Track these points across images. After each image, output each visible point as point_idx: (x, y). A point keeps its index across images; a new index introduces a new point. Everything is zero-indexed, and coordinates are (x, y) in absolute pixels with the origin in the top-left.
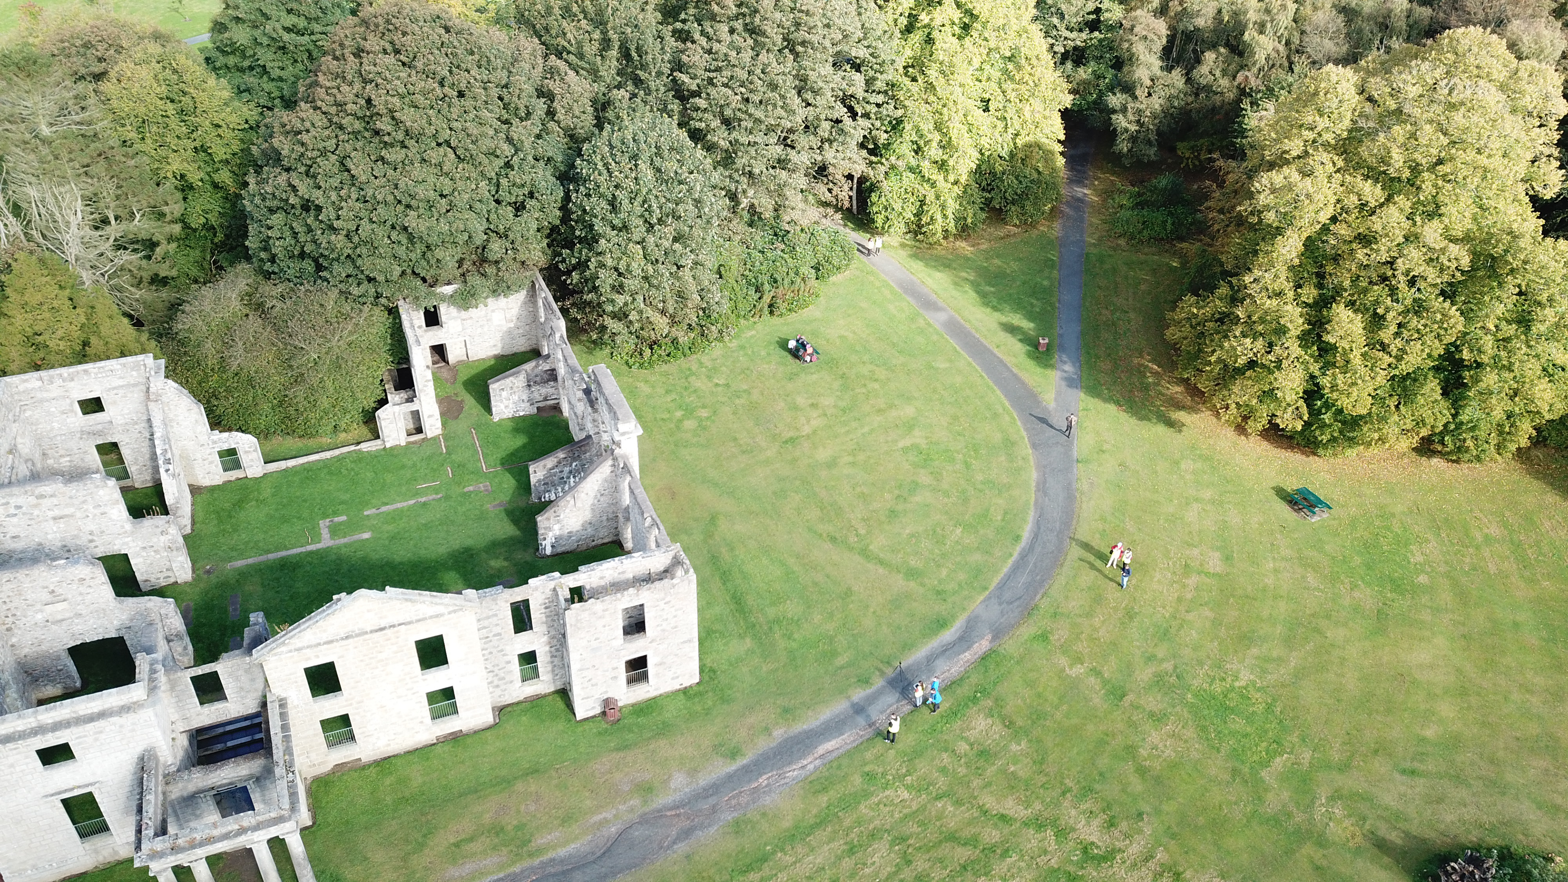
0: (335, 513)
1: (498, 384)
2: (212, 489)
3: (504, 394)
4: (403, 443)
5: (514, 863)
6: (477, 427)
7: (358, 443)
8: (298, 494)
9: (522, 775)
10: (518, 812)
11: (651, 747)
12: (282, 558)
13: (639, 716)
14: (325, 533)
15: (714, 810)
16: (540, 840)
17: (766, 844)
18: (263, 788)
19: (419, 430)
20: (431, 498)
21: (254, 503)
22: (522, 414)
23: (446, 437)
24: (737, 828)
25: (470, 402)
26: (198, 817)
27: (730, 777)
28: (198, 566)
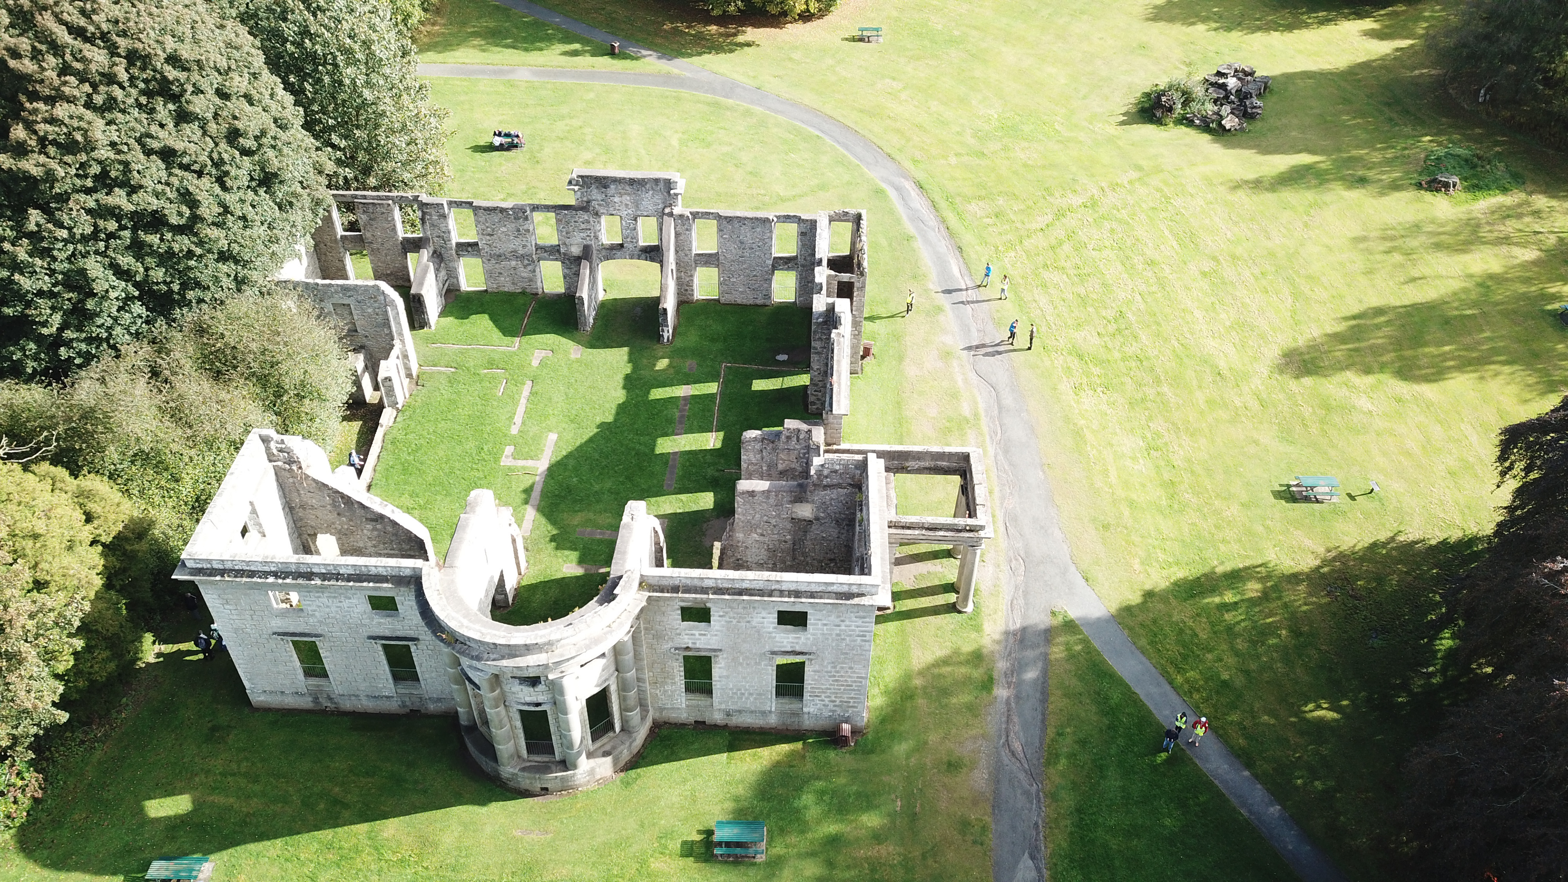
0: (495, 452)
20: (526, 388)
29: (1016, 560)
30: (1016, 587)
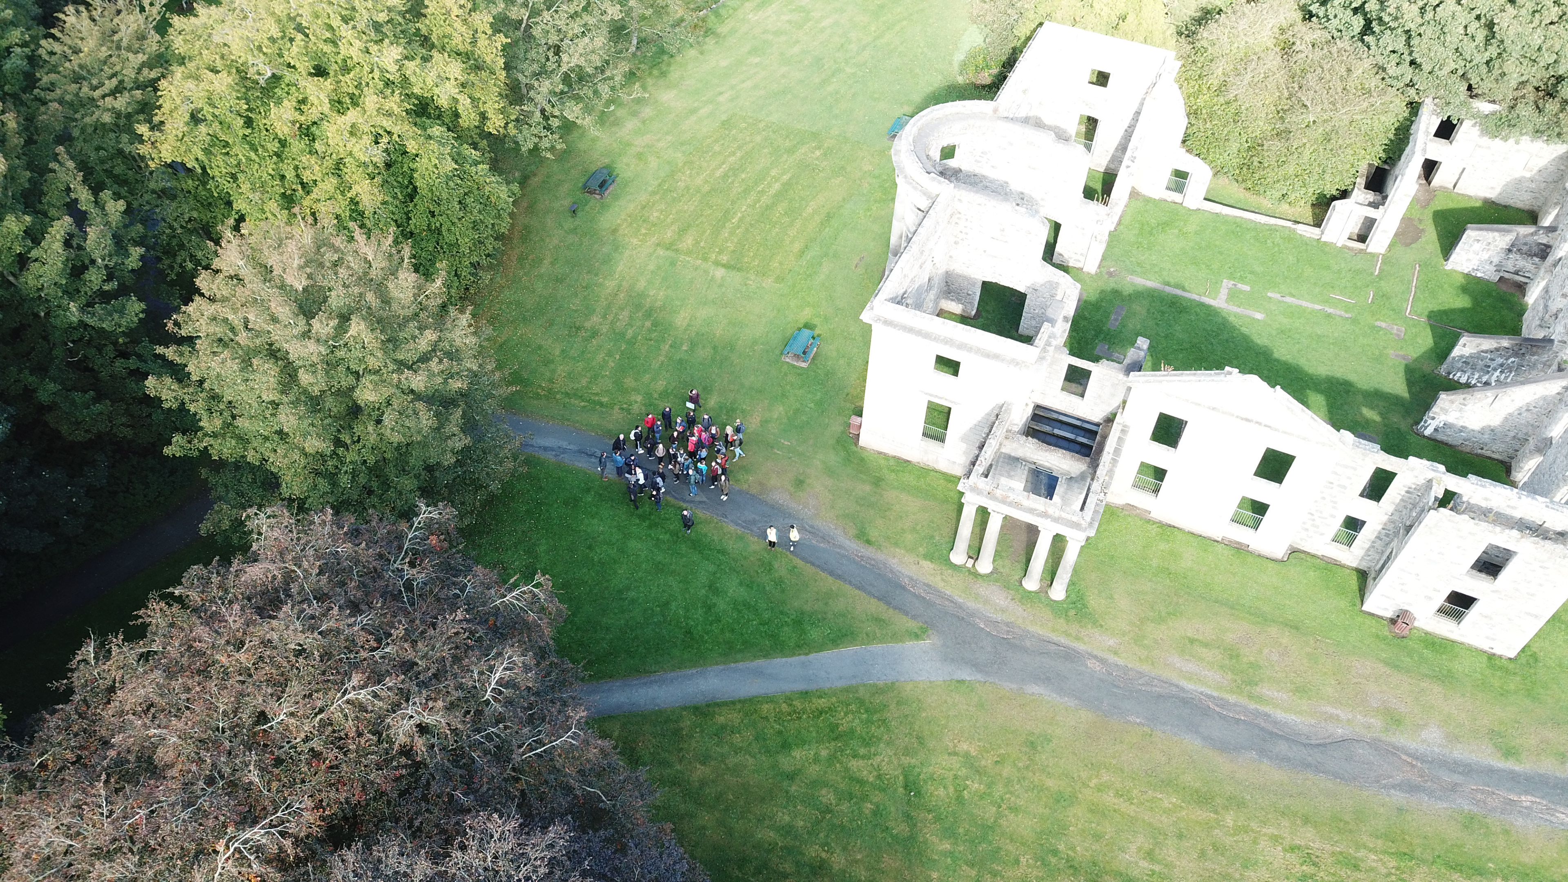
0: (1242, 279)
1: (1477, 233)
2: (1148, 200)
3: (1477, 246)
4: (1339, 245)
5: (1231, 691)
6: (1424, 265)
7: (1299, 223)
8: (1217, 243)
9: (1282, 623)
10: (1260, 651)
11: (1423, 685)
12: (1176, 296)
13: (1426, 647)
14: (1223, 293)
15: (1454, 788)
16: (1265, 690)
17: (1490, 860)
18: (1069, 488)
19: (1362, 238)
20: (1338, 313)
21: (1176, 231)
22: (1479, 275)
23: (1386, 259)
24: (1469, 822)
25: (1430, 236)
26: (1010, 476)
27: (1490, 771)
28: (1105, 263)
29: (1008, 631)
30: (972, 615)
